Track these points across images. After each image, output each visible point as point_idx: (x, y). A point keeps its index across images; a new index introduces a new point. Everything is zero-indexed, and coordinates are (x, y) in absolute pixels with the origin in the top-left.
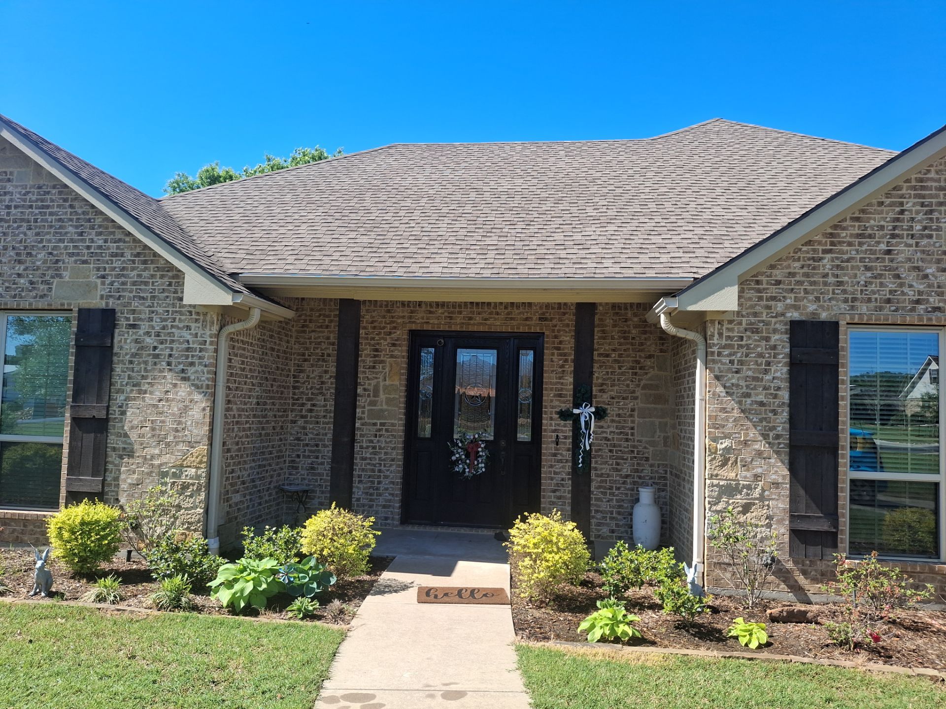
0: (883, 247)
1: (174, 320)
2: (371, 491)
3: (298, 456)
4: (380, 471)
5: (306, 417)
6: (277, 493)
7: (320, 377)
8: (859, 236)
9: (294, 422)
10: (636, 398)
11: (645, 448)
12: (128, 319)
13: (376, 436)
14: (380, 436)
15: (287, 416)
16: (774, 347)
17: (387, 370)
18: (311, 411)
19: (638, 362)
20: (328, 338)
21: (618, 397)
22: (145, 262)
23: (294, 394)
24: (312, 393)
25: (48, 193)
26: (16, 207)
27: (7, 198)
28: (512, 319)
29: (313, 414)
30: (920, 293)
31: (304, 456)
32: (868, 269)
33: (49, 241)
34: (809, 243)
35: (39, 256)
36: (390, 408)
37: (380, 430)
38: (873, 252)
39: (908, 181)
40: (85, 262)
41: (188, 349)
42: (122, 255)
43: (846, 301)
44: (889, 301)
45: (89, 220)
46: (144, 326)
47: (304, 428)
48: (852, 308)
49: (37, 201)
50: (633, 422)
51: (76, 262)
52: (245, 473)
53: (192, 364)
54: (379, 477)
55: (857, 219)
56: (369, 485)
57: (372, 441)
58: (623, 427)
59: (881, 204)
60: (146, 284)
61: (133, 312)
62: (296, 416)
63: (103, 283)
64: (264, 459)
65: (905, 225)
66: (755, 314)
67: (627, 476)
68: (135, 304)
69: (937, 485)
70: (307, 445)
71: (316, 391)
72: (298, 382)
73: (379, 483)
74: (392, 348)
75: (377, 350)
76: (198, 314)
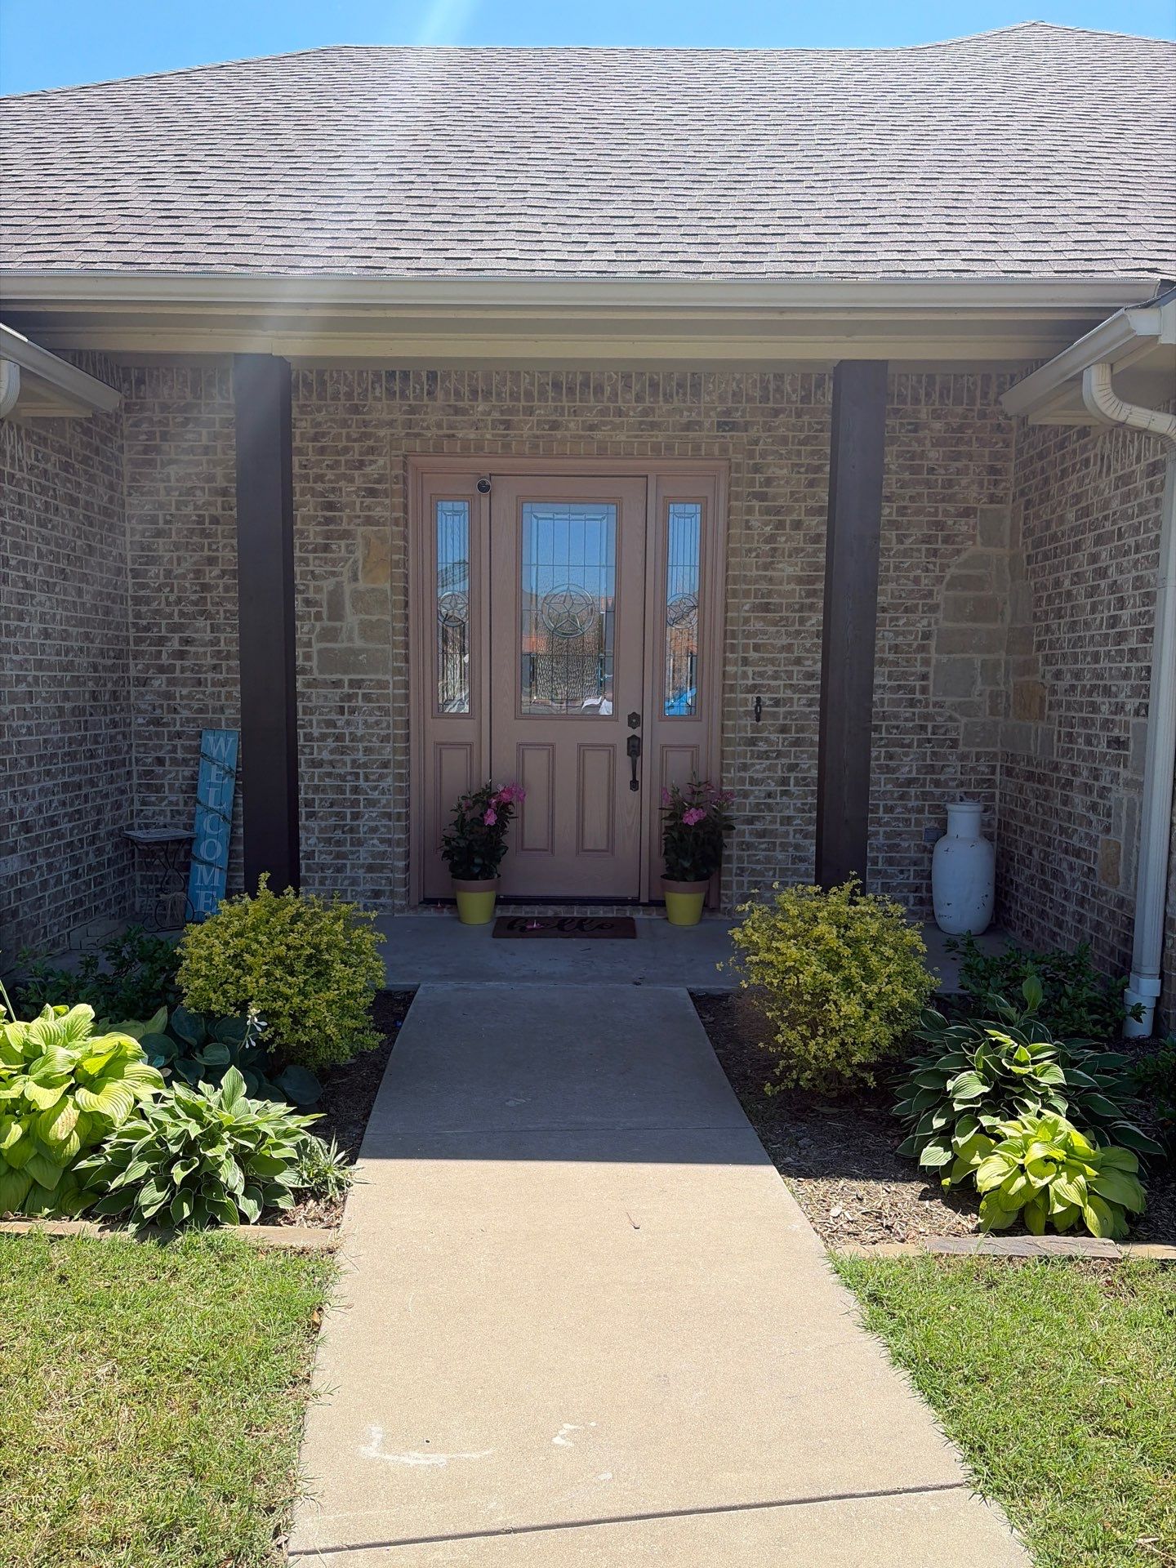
2: (338, 835)
3: (160, 761)
4: (356, 790)
5: (171, 669)
6: (116, 847)
7: (198, 573)
9: (144, 682)
10: (934, 609)
11: (951, 719)
13: (341, 710)
14: (352, 711)
15: (126, 669)
17: (359, 554)
18: (181, 655)
19: (940, 525)
20: (212, 478)
21: (896, 607)
23: (138, 615)
24: (182, 614)
28: (653, 426)
29: (187, 663)
31: (174, 761)
36: (371, 646)
37: (350, 697)
47: (169, 696)
50: (926, 662)
52: (30, 806)
54: (355, 803)
56: (332, 821)
57: (331, 724)
58: (904, 675)
62: (147, 668)
64: (78, 770)
67: (910, 782)
70: (179, 735)
71: (191, 609)
72: (143, 586)
73: (356, 816)
74: (368, 501)
75: (330, 506)
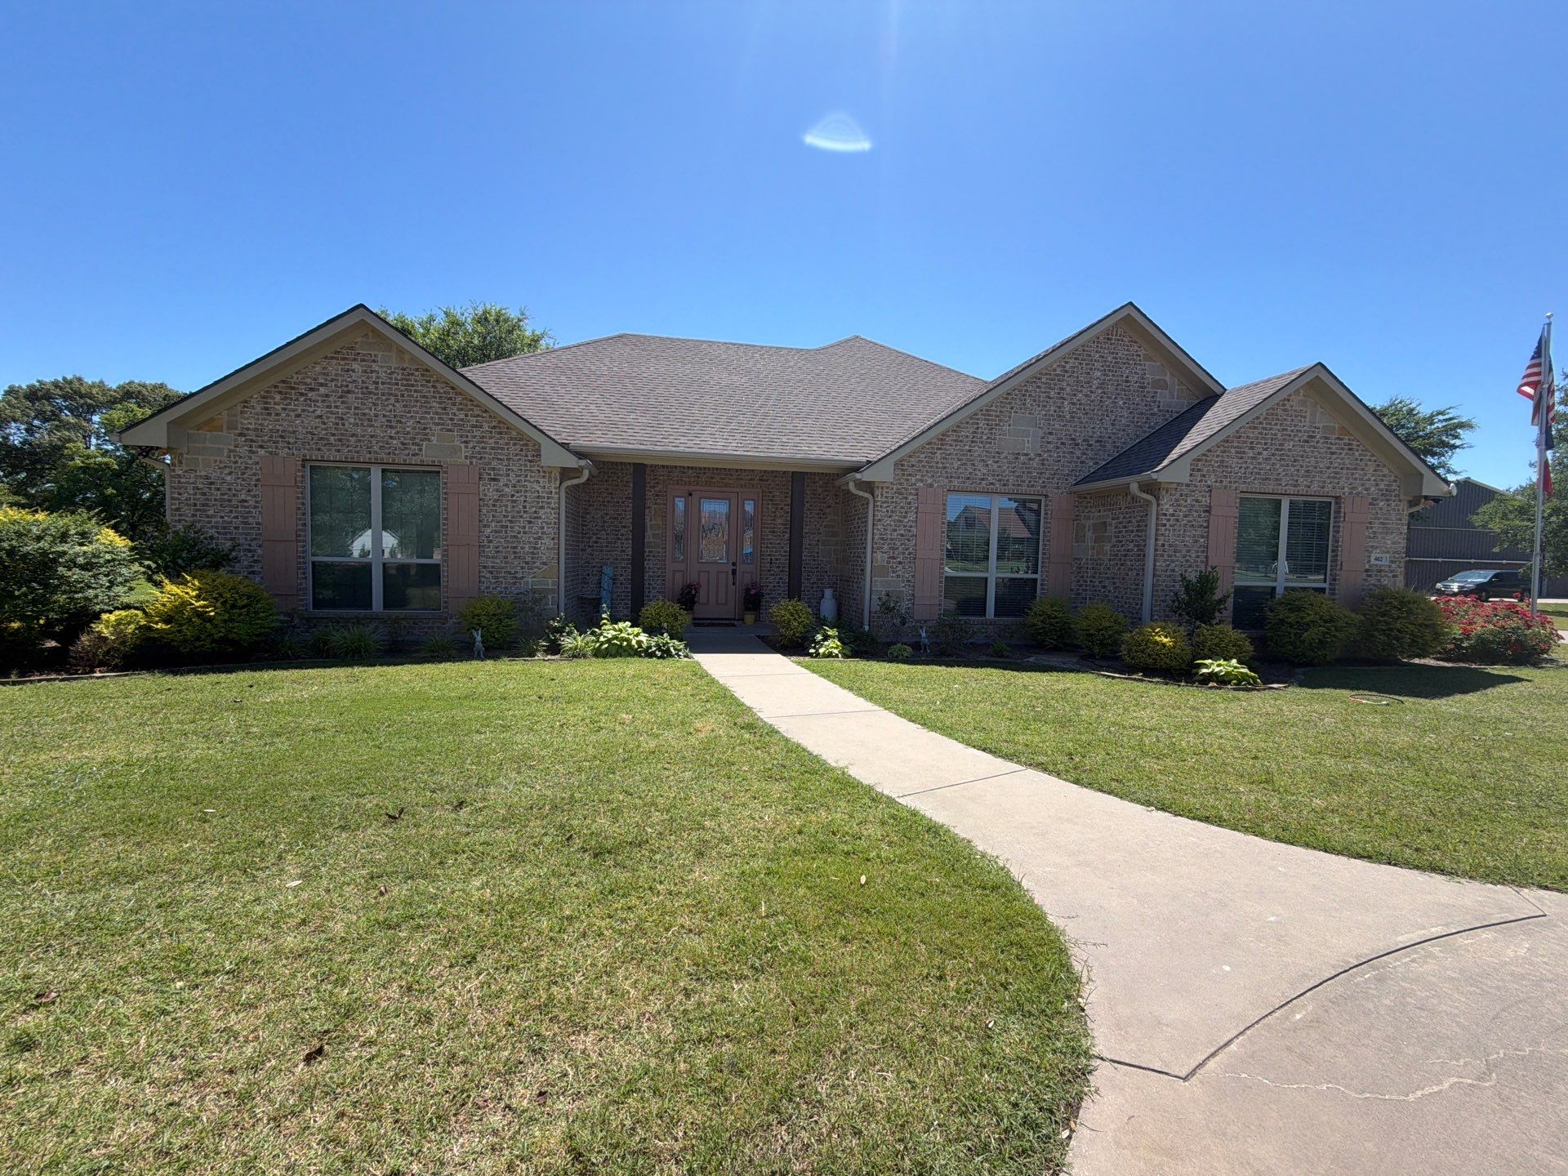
0: (967, 447)
1: (526, 476)
3: (588, 575)
5: (593, 546)
7: (602, 518)
8: (955, 441)
9: (584, 550)
10: (820, 534)
11: (825, 565)
12: (490, 474)
14: (649, 560)
16: (909, 503)
17: (651, 513)
18: (596, 542)
19: (822, 510)
20: (608, 489)
21: (809, 533)
22: (500, 433)
23: (583, 530)
24: (597, 530)
25: (412, 374)
26: (383, 383)
27: (374, 375)
28: (741, 479)
29: (598, 545)
30: (984, 474)
31: (593, 575)
32: (959, 460)
33: (417, 412)
34: (930, 443)
35: (408, 424)
36: (655, 541)
37: (648, 556)
38: (962, 451)
39: (981, 410)
40: (450, 430)
41: (538, 497)
42: (481, 427)
43: (947, 478)
44: (968, 478)
45: (451, 399)
46: (503, 480)
47: (592, 555)
48: (950, 482)
49: (402, 379)
50: (817, 549)
51: (441, 430)
53: (542, 507)
54: (649, 588)
55: (955, 431)
58: (811, 552)
59: (967, 423)
60: (502, 449)
61: (494, 469)
62: (585, 546)
63: (466, 447)
65: (979, 436)
66: (900, 484)
68: (494, 463)
69: (986, 579)
70: (594, 567)
71: (599, 528)
72: (585, 521)
73: (649, 592)
74: (656, 498)
76: (544, 472)
